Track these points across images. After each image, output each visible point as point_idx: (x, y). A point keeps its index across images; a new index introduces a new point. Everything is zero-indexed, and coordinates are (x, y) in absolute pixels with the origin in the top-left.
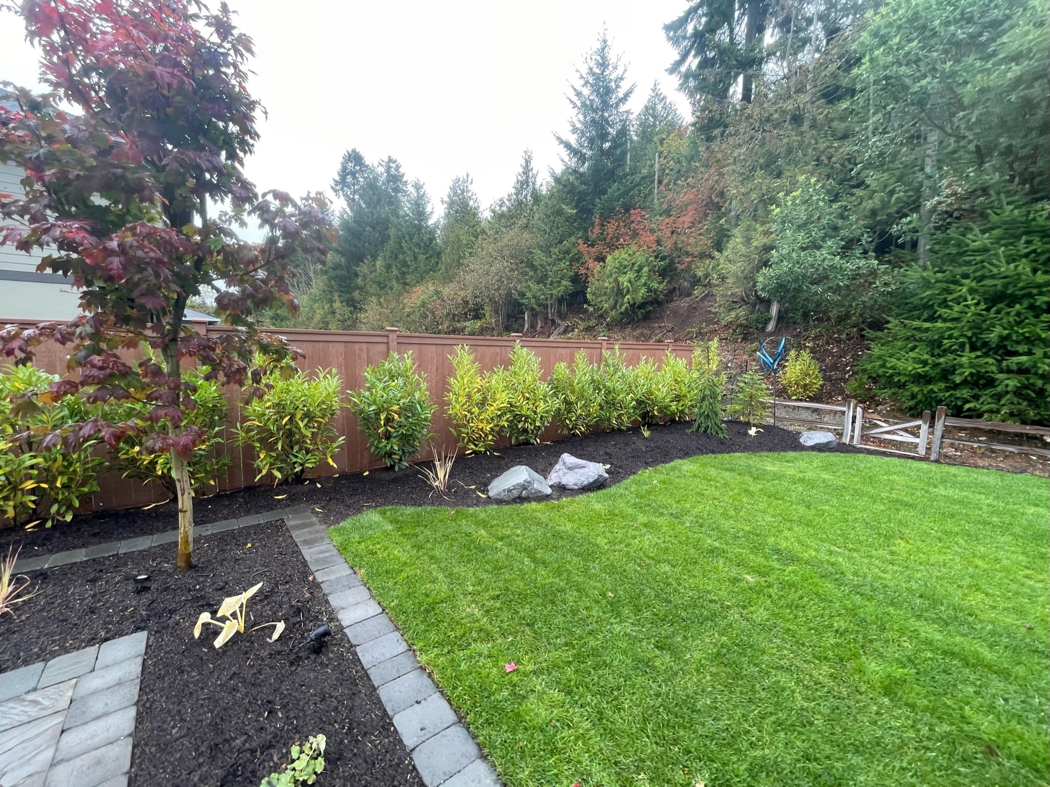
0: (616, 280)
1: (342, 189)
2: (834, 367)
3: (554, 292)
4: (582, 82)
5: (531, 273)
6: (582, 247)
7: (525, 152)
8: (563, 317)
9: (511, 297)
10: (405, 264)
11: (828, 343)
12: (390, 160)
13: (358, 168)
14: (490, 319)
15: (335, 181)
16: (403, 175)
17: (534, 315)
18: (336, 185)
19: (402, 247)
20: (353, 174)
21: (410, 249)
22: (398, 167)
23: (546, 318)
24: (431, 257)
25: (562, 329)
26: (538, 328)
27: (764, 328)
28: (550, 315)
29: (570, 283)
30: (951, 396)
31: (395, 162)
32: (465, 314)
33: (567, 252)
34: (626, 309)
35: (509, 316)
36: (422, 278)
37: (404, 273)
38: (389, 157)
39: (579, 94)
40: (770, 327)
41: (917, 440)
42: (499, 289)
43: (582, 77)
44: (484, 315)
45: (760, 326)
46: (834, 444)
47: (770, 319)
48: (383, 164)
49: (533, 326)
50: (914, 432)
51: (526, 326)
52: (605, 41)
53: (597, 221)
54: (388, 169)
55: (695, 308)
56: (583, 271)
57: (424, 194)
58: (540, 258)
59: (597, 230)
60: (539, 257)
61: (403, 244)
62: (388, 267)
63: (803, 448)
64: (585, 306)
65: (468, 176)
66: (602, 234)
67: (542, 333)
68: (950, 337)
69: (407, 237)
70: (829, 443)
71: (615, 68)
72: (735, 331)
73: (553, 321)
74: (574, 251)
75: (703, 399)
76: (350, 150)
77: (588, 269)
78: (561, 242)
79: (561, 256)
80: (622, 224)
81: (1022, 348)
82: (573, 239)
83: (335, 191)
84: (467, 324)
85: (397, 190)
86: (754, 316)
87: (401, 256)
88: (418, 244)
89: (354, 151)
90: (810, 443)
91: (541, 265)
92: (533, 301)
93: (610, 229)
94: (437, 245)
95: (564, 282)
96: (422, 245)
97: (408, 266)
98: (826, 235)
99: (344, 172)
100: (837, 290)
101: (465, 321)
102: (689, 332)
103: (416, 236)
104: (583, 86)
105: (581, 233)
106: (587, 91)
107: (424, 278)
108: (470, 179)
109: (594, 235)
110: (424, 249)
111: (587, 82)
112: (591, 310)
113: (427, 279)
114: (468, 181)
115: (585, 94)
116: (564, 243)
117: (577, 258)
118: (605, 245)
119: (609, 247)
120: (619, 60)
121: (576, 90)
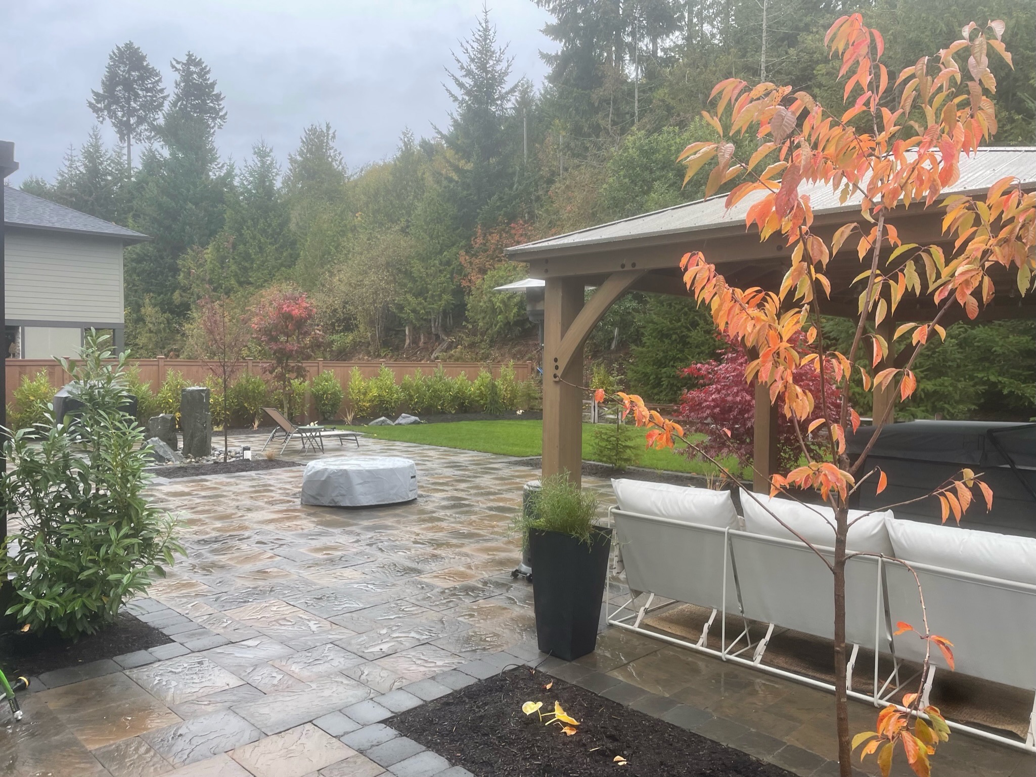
0: (490, 301)
1: (108, 108)
3: (435, 306)
4: (463, 73)
5: (410, 285)
6: (463, 258)
7: (405, 134)
8: (448, 331)
9: (388, 310)
10: (247, 257)
12: (191, 60)
13: (135, 74)
14: (364, 332)
15: (96, 94)
16: (213, 85)
17: (415, 330)
18: (98, 102)
19: (241, 235)
20: (128, 85)
21: (254, 238)
22: (203, 73)
23: (430, 333)
24: (282, 246)
25: (445, 345)
26: (421, 344)
28: (433, 329)
29: (451, 298)
31: (199, 63)
32: (333, 324)
33: (448, 263)
34: (500, 327)
35: (387, 330)
36: (271, 276)
37: (245, 269)
38: (190, 56)
39: (460, 85)
40: (613, 345)
42: (374, 302)
43: (462, 68)
44: (357, 326)
45: (606, 345)
47: (612, 339)
48: (179, 66)
49: (415, 341)
51: (408, 341)
52: (486, 30)
53: (480, 230)
54: (187, 76)
56: (464, 284)
57: (272, 163)
58: (419, 270)
59: (480, 240)
60: (417, 268)
61: (245, 232)
62: (222, 261)
64: (464, 323)
65: (328, 128)
66: (485, 245)
67: (426, 349)
69: (250, 223)
71: (499, 61)
73: (437, 336)
74: (455, 263)
75: (490, 395)
76: (121, 45)
77: (470, 281)
78: (441, 252)
79: (441, 268)
80: (504, 235)
82: (454, 249)
83: (96, 110)
84: (335, 337)
85: (202, 109)
87: (241, 247)
88: (264, 231)
89: (129, 46)
91: (421, 277)
92: (412, 315)
93: (494, 239)
94: (289, 231)
95: (445, 297)
96: (270, 231)
97: (253, 261)
99: (111, 82)
101: (332, 333)
103: (262, 221)
104: (465, 76)
105: (463, 243)
106: (468, 82)
107: (274, 275)
108: (331, 132)
109: (477, 245)
110: (273, 237)
111: (469, 73)
112: (470, 327)
113: (279, 277)
114: (328, 134)
115: (467, 85)
116: (445, 253)
117: (460, 270)
118: (487, 257)
119: (493, 259)
120: (503, 53)
121: (456, 80)
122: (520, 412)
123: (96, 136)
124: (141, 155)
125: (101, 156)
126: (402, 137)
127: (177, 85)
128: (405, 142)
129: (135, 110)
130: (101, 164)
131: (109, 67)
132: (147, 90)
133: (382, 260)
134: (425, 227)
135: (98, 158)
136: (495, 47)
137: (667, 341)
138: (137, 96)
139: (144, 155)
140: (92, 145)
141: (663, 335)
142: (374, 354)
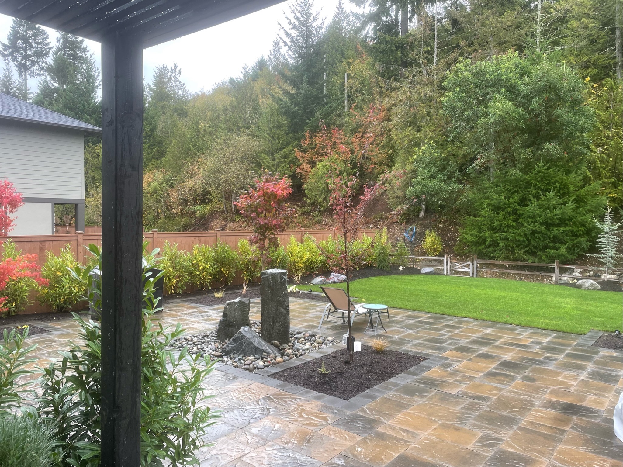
1: (11, 54)
2: (452, 239)
4: (291, 27)
6: (298, 154)
11: (450, 225)
13: (30, 32)
15: (4, 45)
20: (26, 40)
24: (152, 145)
27: (418, 215)
29: (290, 180)
30: (487, 251)
33: (285, 157)
39: (288, 35)
40: (422, 215)
41: (469, 270)
43: (290, 23)
44: (212, 200)
45: (416, 214)
46: (433, 272)
47: (421, 210)
50: (467, 266)
53: (307, 135)
55: (378, 200)
56: (298, 171)
59: (307, 141)
63: (421, 274)
64: (305, 199)
66: (311, 144)
68: (484, 225)
70: (431, 271)
71: (315, 19)
72: (401, 217)
74: (292, 157)
75: (379, 255)
77: (302, 169)
78: (281, 149)
79: (282, 160)
81: (506, 230)
82: (290, 147)
83: (4, 56)
84: (197, 207)
85: (75, 57)
86: (412, 208)
90: (424, 272)
93: (318, 140)
98: (439, 170)
99: (14, 37)
100: (444, 200)
101: (194, 205)
102: (375, 218)
104: (291, 29)
105: (296, 143)
106: (294, 33)
107: (147, 165)
108: (177, 70)
109: (306, 145)
110: (146, 139)
111: (294, 27)
112: (308, 201)
113: (151, 166)
114: (176, 71)
115: (293, 35)
116: (284, 150)
117: (294, 162)
118: (313, 153)
119: (317, 154)
120: (318, 14)
121: (286, 32)
122: (401, 268)
123: (8, 70)
124: (39, 84)
125: (12, 84)
126: (243, 71)
127: (58, 40)
128: (244, 75)
129: (30, 56)
130: (12, 89)
131: (13, 28)
132: (38, 43)
133: (239, 155)
134: (269, 132)
135: (10, 85)
136: (313, 11)
137: (502, 213)
138: (31, 46)
139: (41, 84)
140: (5, 76)
141: (497, 209)
142: (231, 220)
